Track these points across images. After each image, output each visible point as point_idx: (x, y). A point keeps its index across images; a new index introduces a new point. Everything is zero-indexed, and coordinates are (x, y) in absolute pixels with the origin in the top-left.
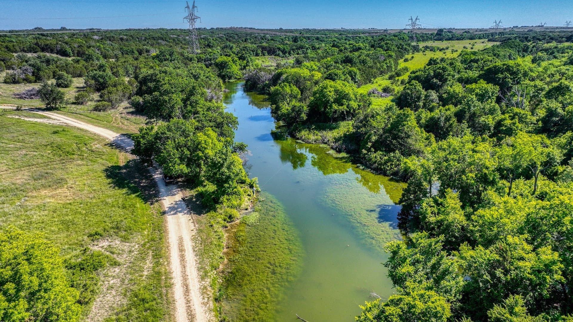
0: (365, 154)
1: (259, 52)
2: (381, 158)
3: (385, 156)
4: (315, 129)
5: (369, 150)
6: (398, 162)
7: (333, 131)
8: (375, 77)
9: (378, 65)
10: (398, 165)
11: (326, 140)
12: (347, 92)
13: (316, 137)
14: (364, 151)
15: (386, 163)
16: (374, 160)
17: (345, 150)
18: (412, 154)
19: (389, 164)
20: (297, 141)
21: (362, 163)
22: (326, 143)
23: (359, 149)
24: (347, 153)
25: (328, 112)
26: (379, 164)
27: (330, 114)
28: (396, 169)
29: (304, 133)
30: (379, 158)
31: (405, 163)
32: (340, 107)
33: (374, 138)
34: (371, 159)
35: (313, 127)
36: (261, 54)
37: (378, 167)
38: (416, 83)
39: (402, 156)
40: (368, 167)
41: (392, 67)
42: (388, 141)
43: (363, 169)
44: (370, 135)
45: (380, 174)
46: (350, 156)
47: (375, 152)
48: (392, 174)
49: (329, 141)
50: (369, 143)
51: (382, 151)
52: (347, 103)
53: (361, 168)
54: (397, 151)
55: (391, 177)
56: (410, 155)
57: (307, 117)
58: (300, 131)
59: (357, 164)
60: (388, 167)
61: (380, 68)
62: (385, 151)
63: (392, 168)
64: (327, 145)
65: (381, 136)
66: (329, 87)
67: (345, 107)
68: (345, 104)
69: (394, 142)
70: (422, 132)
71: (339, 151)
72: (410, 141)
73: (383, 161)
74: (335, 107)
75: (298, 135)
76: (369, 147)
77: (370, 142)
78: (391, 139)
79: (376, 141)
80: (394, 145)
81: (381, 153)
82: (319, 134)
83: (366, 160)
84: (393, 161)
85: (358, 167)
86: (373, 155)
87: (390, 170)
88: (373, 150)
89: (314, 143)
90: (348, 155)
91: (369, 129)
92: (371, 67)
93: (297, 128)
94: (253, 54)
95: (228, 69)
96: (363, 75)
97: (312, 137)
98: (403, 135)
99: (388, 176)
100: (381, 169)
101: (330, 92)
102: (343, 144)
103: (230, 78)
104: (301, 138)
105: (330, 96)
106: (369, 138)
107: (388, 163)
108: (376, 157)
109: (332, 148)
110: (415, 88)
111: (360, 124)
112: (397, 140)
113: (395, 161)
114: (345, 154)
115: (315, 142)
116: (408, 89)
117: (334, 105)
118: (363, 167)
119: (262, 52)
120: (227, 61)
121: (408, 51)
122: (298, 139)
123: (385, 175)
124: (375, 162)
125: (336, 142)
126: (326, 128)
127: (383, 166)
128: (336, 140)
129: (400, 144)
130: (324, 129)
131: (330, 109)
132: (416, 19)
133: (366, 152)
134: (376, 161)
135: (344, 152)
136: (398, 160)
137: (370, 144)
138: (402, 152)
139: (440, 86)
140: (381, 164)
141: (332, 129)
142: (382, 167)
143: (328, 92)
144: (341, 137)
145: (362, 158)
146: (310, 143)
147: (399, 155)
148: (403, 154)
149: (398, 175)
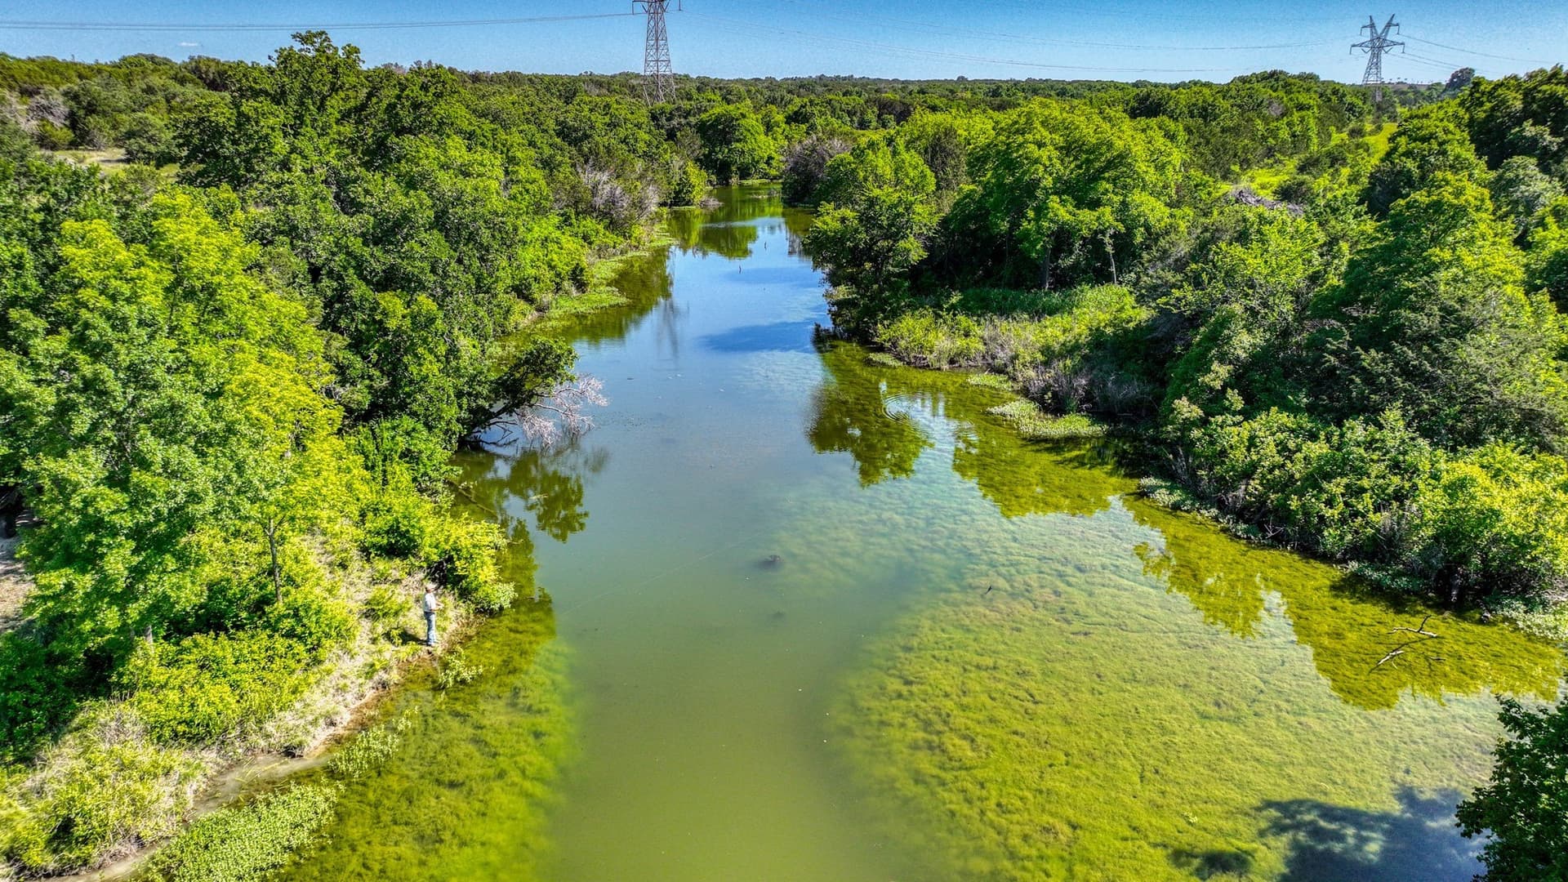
0: (1188, 424)
1: (871, 116)
2: (1282, 448)
3: (1313, 437)
4: (965, 307)
5: (1213, 403)
6: (1396, 480)
7: (1047, 321)
8: (1246, 164)
9: (1260, 125)
10: (1400, 496)
11: (1002, 357)
12: (1119, 144)
13: (960, 342)
14: (1186, 408)
15: (1317, 478)
16: (1239, 456)
17: (1082, 402)
18: (1487, 433)
19: (1336, 487)
20: (872, 356)
21: (1167, 474)
22: (999, 371)
23: (1159, 399)
24: (1098, 414)
25: (1026, 235)
26: (1270, 486)
27: (1037, 241)
28: (1382, 519)
29: (912, 328)
30: (1271, 449)
31: (1458, 487)
32: (1086, 215)
33: (1244, 342)
34: (1223, 453)
35: (954, 300)
36: (874, 124)
37: (1262, 500)
38: (1446, 131)
39: (1423, 443)
40: (1202, 499)
41: (1309, 139)
42: (1332, 353)
43: (1176, 507)
44: (1224, 323)
45: (1279, 541)
46: (1109, 435)
47: (1248, 415)
48: (1354, 552)
49: (1015, 358)
50: (1215, 366)
51: (1294, 410)
52: (1117, 199)
53: (1163, 497)
54: (1393, 415)
55: (1353, 566)
56: (1474, 439)
57: (925, 255)
58: (895, 315)
59: (1140, 476)
60: (1330, 503)
61: (1264, 138)
62: (1311, 409)
63: (1356, 514)
64: (1002, 377)
65: (1286, 333)
66: (1037, 124)
67: (1107, 214)
68: (1110, 202)
69: (1370, 358)
70: (1538, 315)
71: (1055, 406)
72: (1473, 353)
73: (1297, 469)
74: (1061, 211)
75: (882, 333)
76: (1218, 385)
77: (1222, 359)
78: (1352, 345)
79: (1259, 360)
80: (1369, 378)
81: (1286, 419)
82: (977, 330)
83: (1197, 456)
84: (1361, 473)
85: (1143, 494)
86: (1233, 433)
87: (1343, 521)
88: (1235, 399)
89: (946, 367)
90: (1099, 429)
91: (1217, 288)
92: (1235, 131)
93: (886, 301)
94: (852, 121)
95: (739, 141)
96: (1201, 149)
97: (942, 342)
98: (1427, 322)
99: (1327, 558)
100: (1283, 515)
101: (1040, 145)
102: (1076, 372)
103: (745, 173)
104: (895, 345)
105: (1037, 161)
106: (1216, 338)
107: (1328, 477)
108: (1252, 439)
109: (1025, 392)
110: (1444, 153)
111: (1170, 277)
112: (1388, 349)
113: (1375, 470)
114: (1086, 421)
115: (952, 362)
116: (1408, 154)
117: (1054, 202)
118: (1177, 496)
119: (879, 116)
120: (735, 113)
121: (1361, 114)
122: (880, 349)
123: (1309, 548)
124: (1247, 474)
125: (1047, 364)
126: (1014, 309)
127: (1301, 495)
128: (1049, 355)
129: (1408, 372)
130: (1005, 311)
131: (1037, 219)
132: (1389, 25)
133: (1196, 412)
134: (1254, 466)
135: (1079, 410)
136: (1395, 467)
137: (1218, 374)
138: (1420, 415)
139: (1555, 154)
140: (1287, 485)
141: (1038, 313)
142: (1294, 503)
143: (1032, 147)
144: (1077, 347)
145: (1172, 446)
146: (927, 367)
147: (1402, 433)
148: (1427, 427)
149: (1396, 557)
